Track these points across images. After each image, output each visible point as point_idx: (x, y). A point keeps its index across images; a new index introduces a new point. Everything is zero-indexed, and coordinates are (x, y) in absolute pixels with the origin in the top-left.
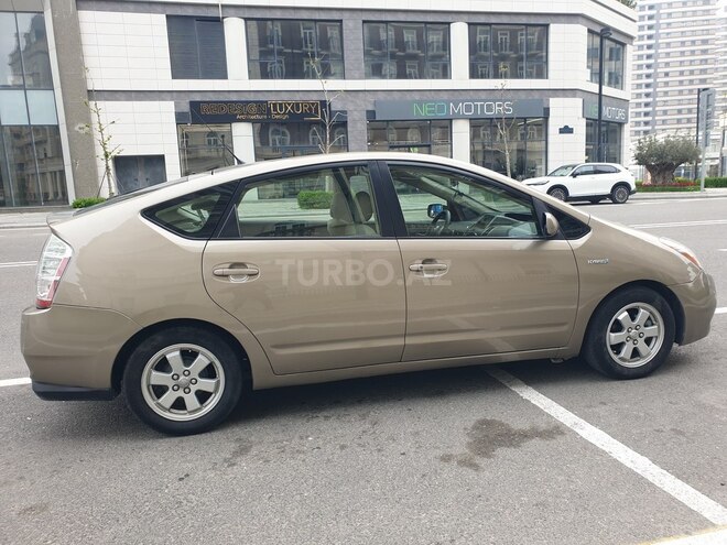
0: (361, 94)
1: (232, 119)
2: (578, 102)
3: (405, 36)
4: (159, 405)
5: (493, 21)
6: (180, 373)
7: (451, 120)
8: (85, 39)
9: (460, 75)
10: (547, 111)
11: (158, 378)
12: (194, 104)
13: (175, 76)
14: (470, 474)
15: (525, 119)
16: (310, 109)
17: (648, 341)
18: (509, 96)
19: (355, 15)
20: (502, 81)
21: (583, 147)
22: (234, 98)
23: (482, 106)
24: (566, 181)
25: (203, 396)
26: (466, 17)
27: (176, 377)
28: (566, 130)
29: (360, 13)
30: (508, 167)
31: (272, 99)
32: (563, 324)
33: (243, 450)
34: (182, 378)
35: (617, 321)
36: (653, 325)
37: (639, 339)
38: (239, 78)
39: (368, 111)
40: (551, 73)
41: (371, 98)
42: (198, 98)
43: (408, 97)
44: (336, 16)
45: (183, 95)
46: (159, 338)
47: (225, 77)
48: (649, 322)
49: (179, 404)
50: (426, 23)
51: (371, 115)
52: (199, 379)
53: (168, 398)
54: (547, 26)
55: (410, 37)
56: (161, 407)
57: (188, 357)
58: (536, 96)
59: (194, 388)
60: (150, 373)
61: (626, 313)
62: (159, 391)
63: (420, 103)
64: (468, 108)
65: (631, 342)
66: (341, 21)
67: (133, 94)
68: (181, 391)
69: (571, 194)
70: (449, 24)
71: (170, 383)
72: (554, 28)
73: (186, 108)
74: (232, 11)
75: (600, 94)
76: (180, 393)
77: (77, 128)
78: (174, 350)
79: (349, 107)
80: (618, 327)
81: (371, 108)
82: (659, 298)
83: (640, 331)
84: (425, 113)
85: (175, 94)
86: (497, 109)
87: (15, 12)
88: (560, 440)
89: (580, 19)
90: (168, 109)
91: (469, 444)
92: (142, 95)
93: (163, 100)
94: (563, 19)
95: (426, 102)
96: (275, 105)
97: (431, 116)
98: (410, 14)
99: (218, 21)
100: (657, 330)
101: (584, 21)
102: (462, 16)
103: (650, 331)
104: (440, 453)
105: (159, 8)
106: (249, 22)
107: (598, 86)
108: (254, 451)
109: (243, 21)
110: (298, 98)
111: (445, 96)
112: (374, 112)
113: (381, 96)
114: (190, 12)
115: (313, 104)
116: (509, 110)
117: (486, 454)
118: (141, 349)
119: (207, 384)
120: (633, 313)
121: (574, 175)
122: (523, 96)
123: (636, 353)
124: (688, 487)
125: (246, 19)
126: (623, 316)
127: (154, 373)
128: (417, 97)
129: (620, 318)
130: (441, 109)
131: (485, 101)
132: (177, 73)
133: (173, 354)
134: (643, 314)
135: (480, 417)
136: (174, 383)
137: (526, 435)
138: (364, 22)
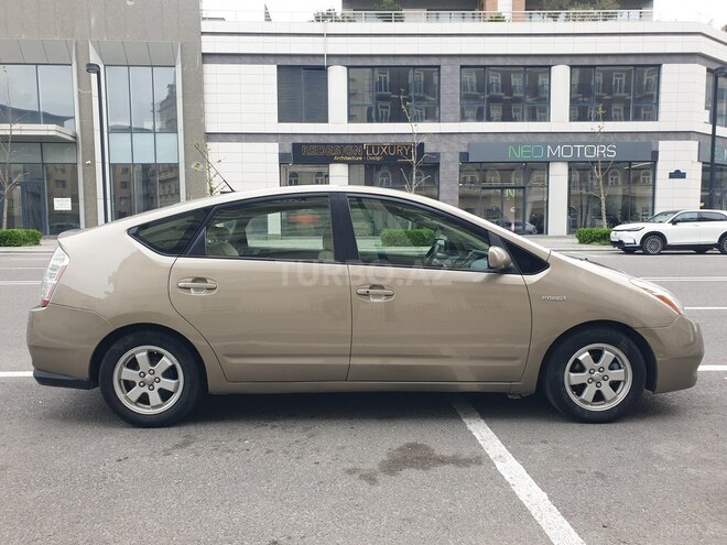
0: (455, 136)
1: (329, 160)
2: (694, 145)
3: (513, 80)
4: (127, 398)
5: (598, 63)
6: (146, 372)
7: (548, 163)
8: (208, 88)
9: (560, 117)
10: (655, 155)
11: (128, 374)
12: (296, 146)
13: (280, 121)
14: (363, 486)
15: (630, 163)
16: (404, 151)
17: (615, 385)
18: (612, 137)
19: (453, 61)
20: (600, 124)
21: (697, 193)
22: (333, 140)
23: (582, 149)
24: (664, 227)
25: (165, 395)
26: (568, 60)
27: (143, 375)
28: (678, 175)
29: (458, 59)
30: (604, 212)
31: (367, 141)
32: (515, 359)
33: (185, 444)
34: (148, 376)
35: (577, 361)
36: (620, 368)
37: (602, 382)
38: (337, 122)
39: (461, 153)
40: (661, 115)
41: (464, 140)
42: (300, 140)
43: (503, 139)
44: (434, 62)
45: (287, 137)
46: (130, 339)
47: (326, 121)
48: (615, 365)
49: (144, 399)
50: (526, 67)
51: (464, 157)
52: (162, 379)
53: (136, 393)
54: (659, 66)
55: (517, 81)
56: (128, 399)
57: (154, 358)
58: (644, 139)
59: (157, 386)
60: (121, 369)
61: (588, 354)
62: (129, 385)
63: (516, 145)
64: (567, 151)
65: (594, 384)
66: (439, 67)
67: (243, 137)
68: (146, 387)
69: (669, 242)
70: (550, 67)
71: (138, 380)
72: (666, 68)
73: (289, 149)
74: (336, 60)
75: (714, 135)
76: (146, 389)
77: (193, 167)
78: (142, 351)
79: (442, 149)
80: (578, 367)
81: (464, 150)
82: (625, 340)
83: (605, 373)
84: (520, 155)
85: (279, 137)
86: (598, 152)
87: (152, 66)
88: (474, 468)
89: (697, 58)
90: (272, 151)
91: (383, 461)
92: (250, 137)
93: (269, 142)
94: (677, 59)
95: (522, 144)
96: (370, 147)
97: (526, 158)
98: (509, 58)
99: (323, 70)
100: (624, 374)
101: (702, 60)
102: (564, 58)
103: (617, 374)
104: (350, 466)
105: (272, 60)
106: (351, 70)
107: (711, 126)
108: (193, 446)
109: (345, 69)
110: (393, 140)
111: (542, 139)
112: (467, 154)
113: (475, 139)
114: (298, 62)
115: (407, 146)
116: (612, 154)
117: (392, 473)
118: (115, 347)
119: (168, 384)
120: (596, 355)
121: (674, 222)
122: (628, 139)
123: (599, 397)
124: (567, 525)
125: (348, 67)
126: (584, 356)
127: (125, 369)
128: (512, 139)
129: (580, 358)
130: (537, 151)
131: (586, 144)
132: (283, 117)
133: (141, 354)
134: (608, 355)
135: (412, 440)
136: (141, 379)
137: (442, 461)
138: (462, 67)
